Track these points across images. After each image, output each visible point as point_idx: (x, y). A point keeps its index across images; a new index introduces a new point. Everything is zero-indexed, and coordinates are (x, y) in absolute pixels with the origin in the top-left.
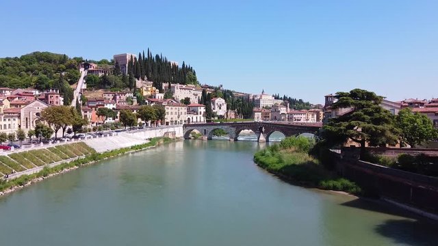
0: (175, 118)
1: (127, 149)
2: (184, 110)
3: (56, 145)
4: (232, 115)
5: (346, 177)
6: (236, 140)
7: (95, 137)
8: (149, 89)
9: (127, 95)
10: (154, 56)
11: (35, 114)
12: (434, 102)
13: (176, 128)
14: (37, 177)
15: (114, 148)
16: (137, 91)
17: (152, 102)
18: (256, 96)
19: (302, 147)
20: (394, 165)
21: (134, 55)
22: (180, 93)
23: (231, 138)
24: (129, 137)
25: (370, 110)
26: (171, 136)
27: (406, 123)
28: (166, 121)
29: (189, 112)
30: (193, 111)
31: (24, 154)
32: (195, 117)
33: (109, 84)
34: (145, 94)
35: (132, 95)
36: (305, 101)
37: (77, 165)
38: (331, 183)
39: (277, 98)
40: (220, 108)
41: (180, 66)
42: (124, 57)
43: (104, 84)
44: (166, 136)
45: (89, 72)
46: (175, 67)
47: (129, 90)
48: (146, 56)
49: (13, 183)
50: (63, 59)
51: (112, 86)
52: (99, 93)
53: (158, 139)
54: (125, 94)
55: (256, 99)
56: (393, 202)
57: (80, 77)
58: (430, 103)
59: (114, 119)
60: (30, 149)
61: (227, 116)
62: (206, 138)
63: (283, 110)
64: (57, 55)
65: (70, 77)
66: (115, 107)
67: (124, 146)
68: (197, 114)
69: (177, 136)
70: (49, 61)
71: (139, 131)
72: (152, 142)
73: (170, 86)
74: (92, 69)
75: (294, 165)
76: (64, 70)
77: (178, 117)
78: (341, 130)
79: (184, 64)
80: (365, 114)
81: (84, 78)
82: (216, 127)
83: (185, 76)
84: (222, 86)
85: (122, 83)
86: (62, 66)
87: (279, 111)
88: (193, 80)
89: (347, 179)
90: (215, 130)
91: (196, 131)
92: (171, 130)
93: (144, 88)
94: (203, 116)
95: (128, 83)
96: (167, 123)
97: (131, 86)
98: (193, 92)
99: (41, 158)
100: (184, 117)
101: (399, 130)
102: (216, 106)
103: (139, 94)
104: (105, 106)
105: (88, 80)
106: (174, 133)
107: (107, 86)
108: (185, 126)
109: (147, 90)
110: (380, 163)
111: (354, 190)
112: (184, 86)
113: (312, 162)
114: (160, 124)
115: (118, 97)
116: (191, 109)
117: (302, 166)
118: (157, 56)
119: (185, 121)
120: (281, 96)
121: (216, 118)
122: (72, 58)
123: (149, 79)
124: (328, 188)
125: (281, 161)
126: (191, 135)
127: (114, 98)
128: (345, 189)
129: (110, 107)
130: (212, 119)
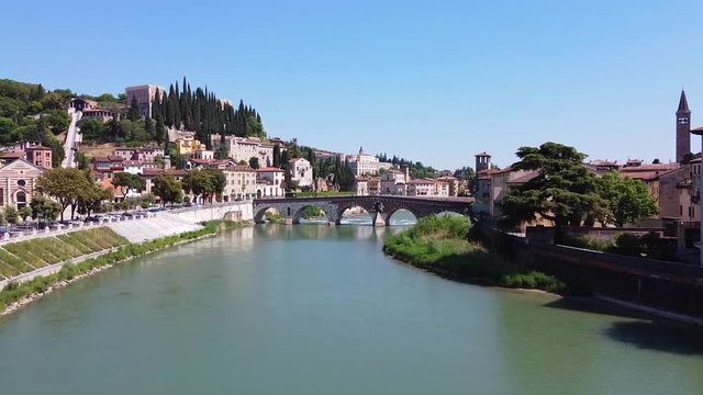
0: (238, 189)
1: (174, 238)
2: (251, 177)
3: (68, 231)
4: (323, 185)
5: (539, 270)
6: (338, 224)
7: (122, 219)
8: (190, 143)
9: (155, 153)
10: (193, 90)
11: (16, 182)
12: (630, 164)
13: (242, 206)
14: (59, 280)
15: (156, 236)
16: (170, 147)
17: (198, 164)
18: (350, 157)
19: (454, 231)
20: (611, 249)
21: (161, 89)
22: (240, 150)
23: (331, 220)
24: (173, 219)
25: (571, 172)
26: (234, 219)
27: (614, 192)
28: (224, 194)
29: (259, 181)
30: (265, 178)
31: (26, 245)
32: (268, 188)
33: (122, 134)
34: (183, 151)
35: (163, 153)
36: (425, 165)
37: (109, 263)
38: (519, 278)
39: (383, 160)
40: (302, 175)
41: (236, 108)
42: (145, 90)
43: (113, 134)
44: (227, 218)
45: (85, 114)
46: (228, 108)
47: (156, 144)
48: (181, 90)
49: (27, 288)
50: (37, 92)
51: (127, 138)
52: (106, 150)
53: (217, 222)
54: (152, 151)
55: (350, 161)
56: (613, 300)
57: (70, 122)
58: (625, 166)
59: (140, 191)
60: (32, 237)
61: (316, 187)
62: (290, 221)
63: (399, 178)
64: (25, 85)
65: (52, 122)
66: (141, 171)
67: (169, 233)
68: (272, 184)
69: (244, 218)
70: (12, 95)
71: (187, 210)
72: (209, 227)
73: (223, 140)
74: (89, 109)
75: (454, 256)
76: (39, 111)
77: (243, 189)
78: (533, 201)
79: (241, 105)
80: (564, 178)
81: (77, 125)
82: (306, 204)
83: (244, 123)
84: (295, 140)
85: (143, 133)
86: (35, 103)
87: (394, 180)
88: (258, 130)
89: (542, 272)
90: (304, 208)
91: (272, 210)
92: (235, 208)
93: (182, 142)
94: (281, 187)
95: (155, 133)
96: (226, 198)
97: (160, 138)
98: (258, 149)
99: (52, 251)
100: (253, 188)
101: (606, 201)
102: (296, 172)
103: (174, 152)
104: (126, 171)
105: (85, 128)
106: (239, 214)
107: (118, 139)
108: (256, 202)
109: (186, 146)
110: (588, 247)
111: (555, 285)
112: (244, 140)
113: (480, 251)
114: (214, 200)
115: (140, 156)
116: (262, 176)
117: (467, 256)
118: (199, 90)
119: (253, 195)
120: (390, 157)
121: (299, 191)
122: (52, 90)
123: (187, 128)
124: (515, 285)
125: (432, 251)
126: (264, 217)
127: (135, 157)
128: (540, 285)
129: (133, 171)
130: (293, 191)
